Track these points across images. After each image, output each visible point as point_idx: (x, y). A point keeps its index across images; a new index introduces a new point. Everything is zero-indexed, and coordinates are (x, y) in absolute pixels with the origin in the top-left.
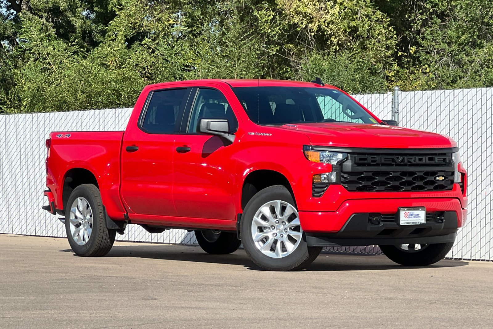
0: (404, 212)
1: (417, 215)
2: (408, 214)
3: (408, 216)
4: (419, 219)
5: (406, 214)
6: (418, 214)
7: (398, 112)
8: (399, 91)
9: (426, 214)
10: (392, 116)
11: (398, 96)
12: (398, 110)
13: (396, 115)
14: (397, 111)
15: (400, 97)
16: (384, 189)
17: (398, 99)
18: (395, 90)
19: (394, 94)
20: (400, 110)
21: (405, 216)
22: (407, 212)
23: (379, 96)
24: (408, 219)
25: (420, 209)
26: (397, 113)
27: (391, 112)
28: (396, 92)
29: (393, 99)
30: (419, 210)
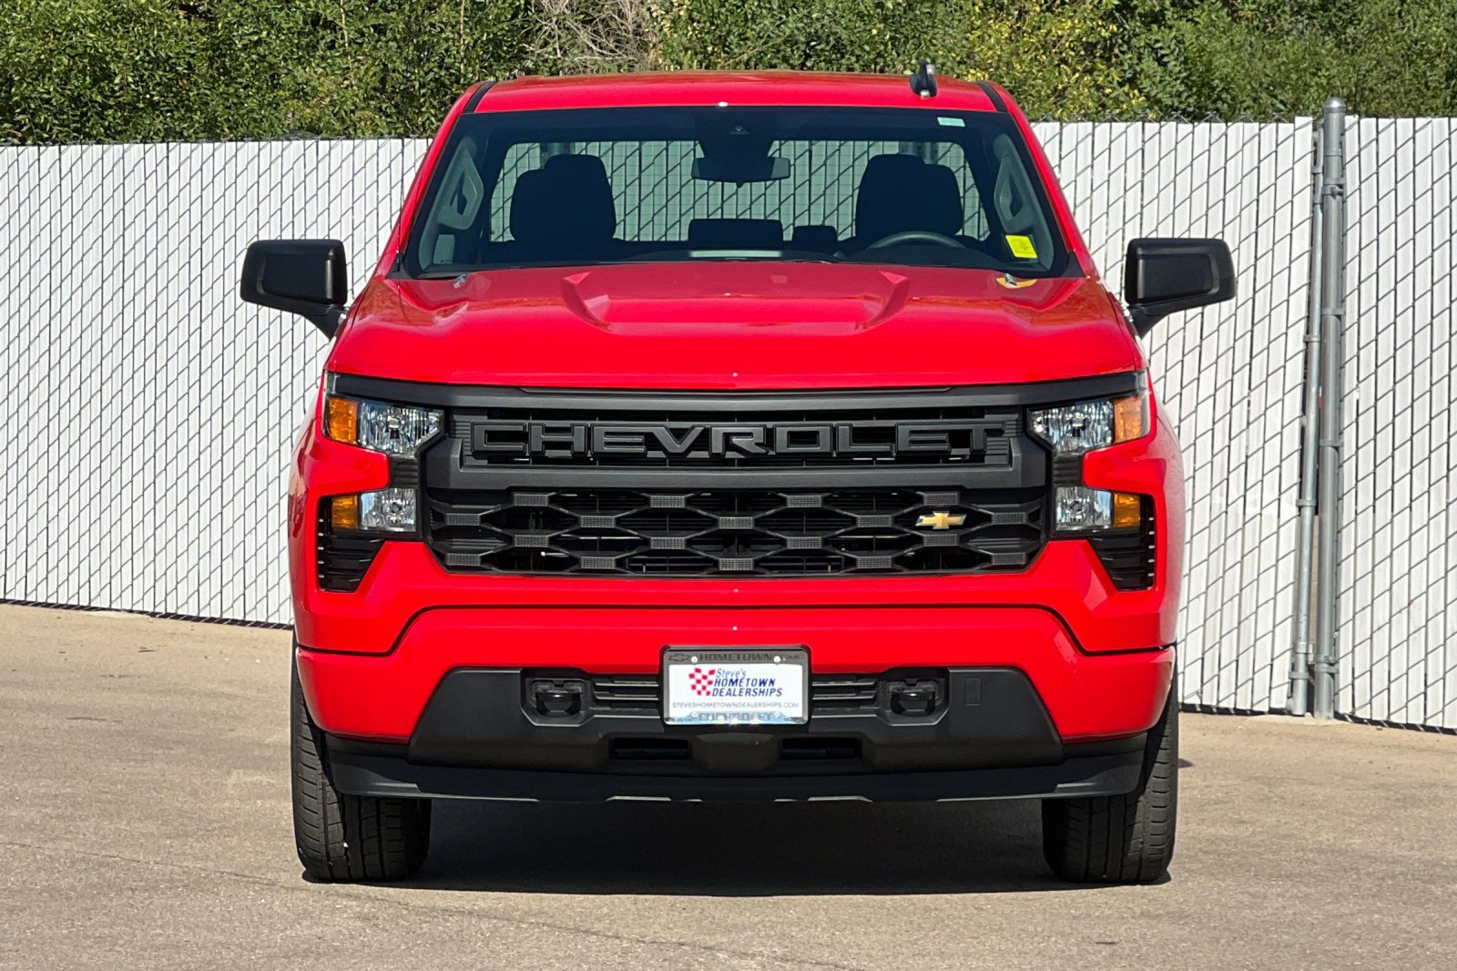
0: (690, 669)
1: (763, 683)
2: (711, 678)
3: (710, 688)
4: (774, 698)
5: (698, 676)
6: (767, 677)
7: (1341, 194)
8: (1348, 113)
9: (810, 681)
10: (1314, 205)
11: (1343, 134)
12: (1341, 186)
13: (1333, 203)
14: (1338, 189)
15: (1351, 137)
16: (613, 567)
17: (1341, 145)
18: (1331, 110)
19: (1320, 124)
20: (1351, 183)
21: (694, 687)
22: (705, 668)
23: (1257, 131)
24: (711, 699)
25: (777, 659)
26: (1338, 197)
27: (1308, 191)
28: (1335, 117)
29: (1315, 144)
30: (770, 660)
